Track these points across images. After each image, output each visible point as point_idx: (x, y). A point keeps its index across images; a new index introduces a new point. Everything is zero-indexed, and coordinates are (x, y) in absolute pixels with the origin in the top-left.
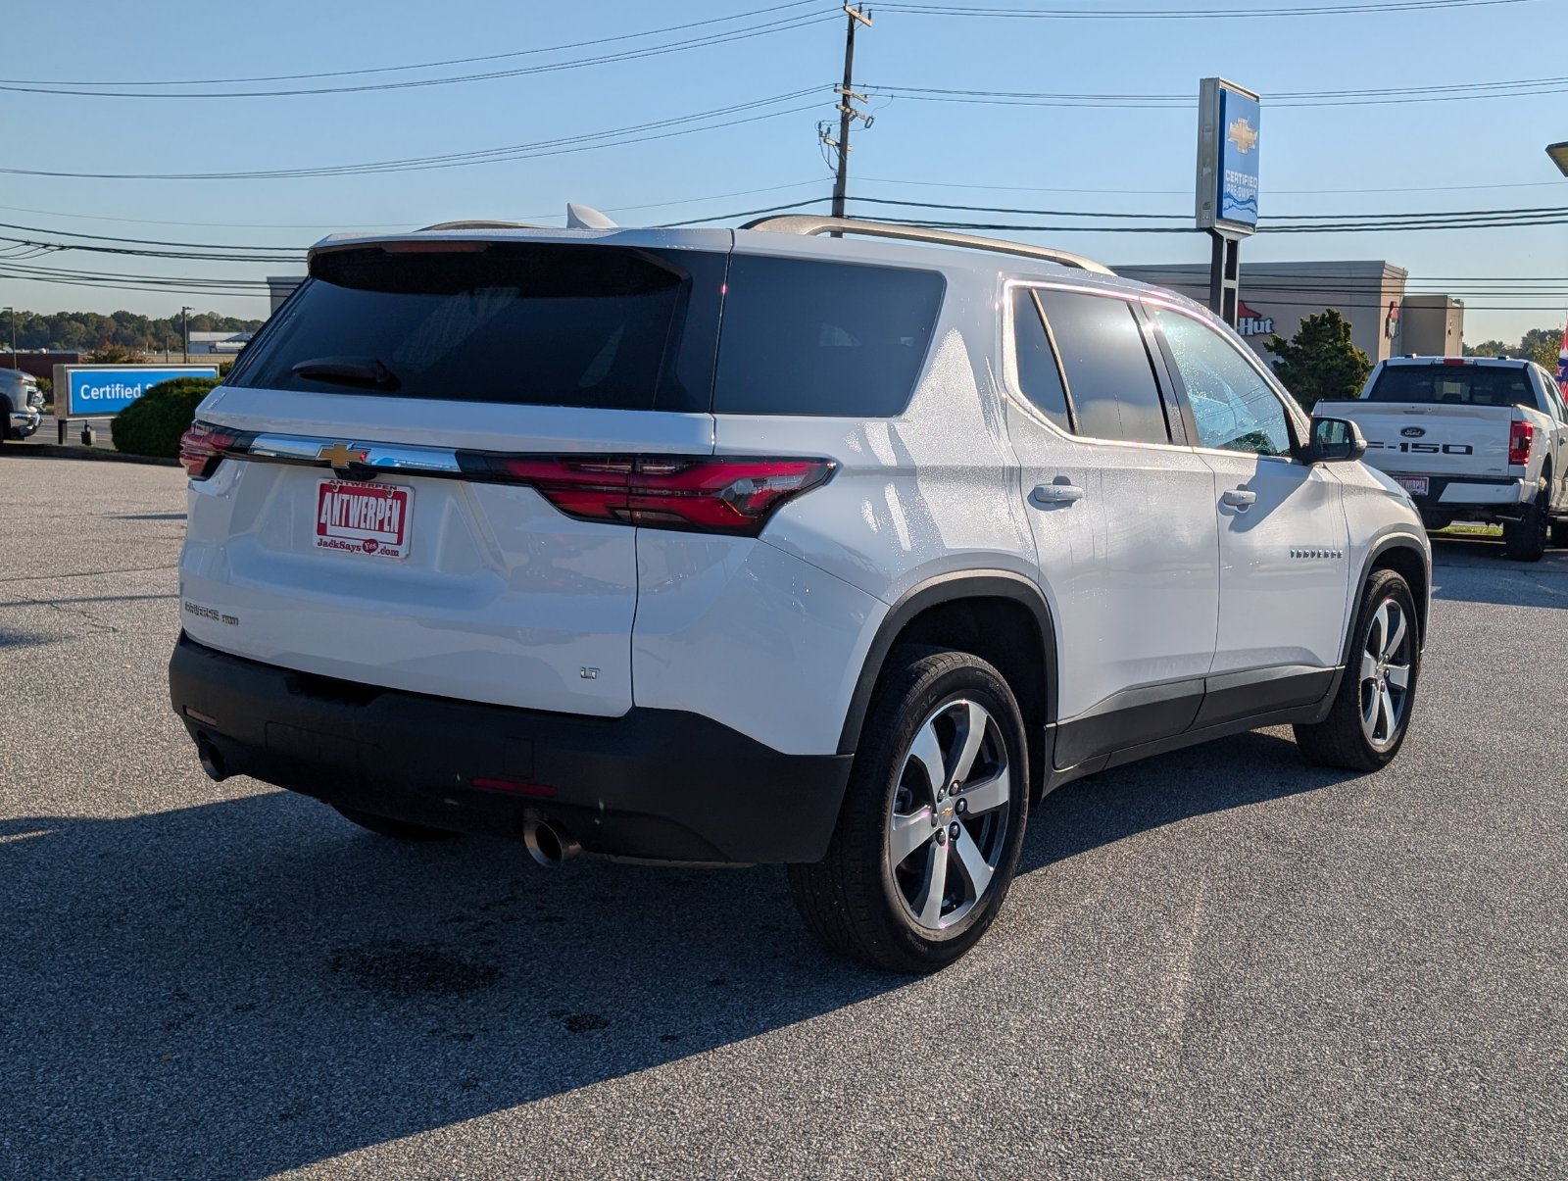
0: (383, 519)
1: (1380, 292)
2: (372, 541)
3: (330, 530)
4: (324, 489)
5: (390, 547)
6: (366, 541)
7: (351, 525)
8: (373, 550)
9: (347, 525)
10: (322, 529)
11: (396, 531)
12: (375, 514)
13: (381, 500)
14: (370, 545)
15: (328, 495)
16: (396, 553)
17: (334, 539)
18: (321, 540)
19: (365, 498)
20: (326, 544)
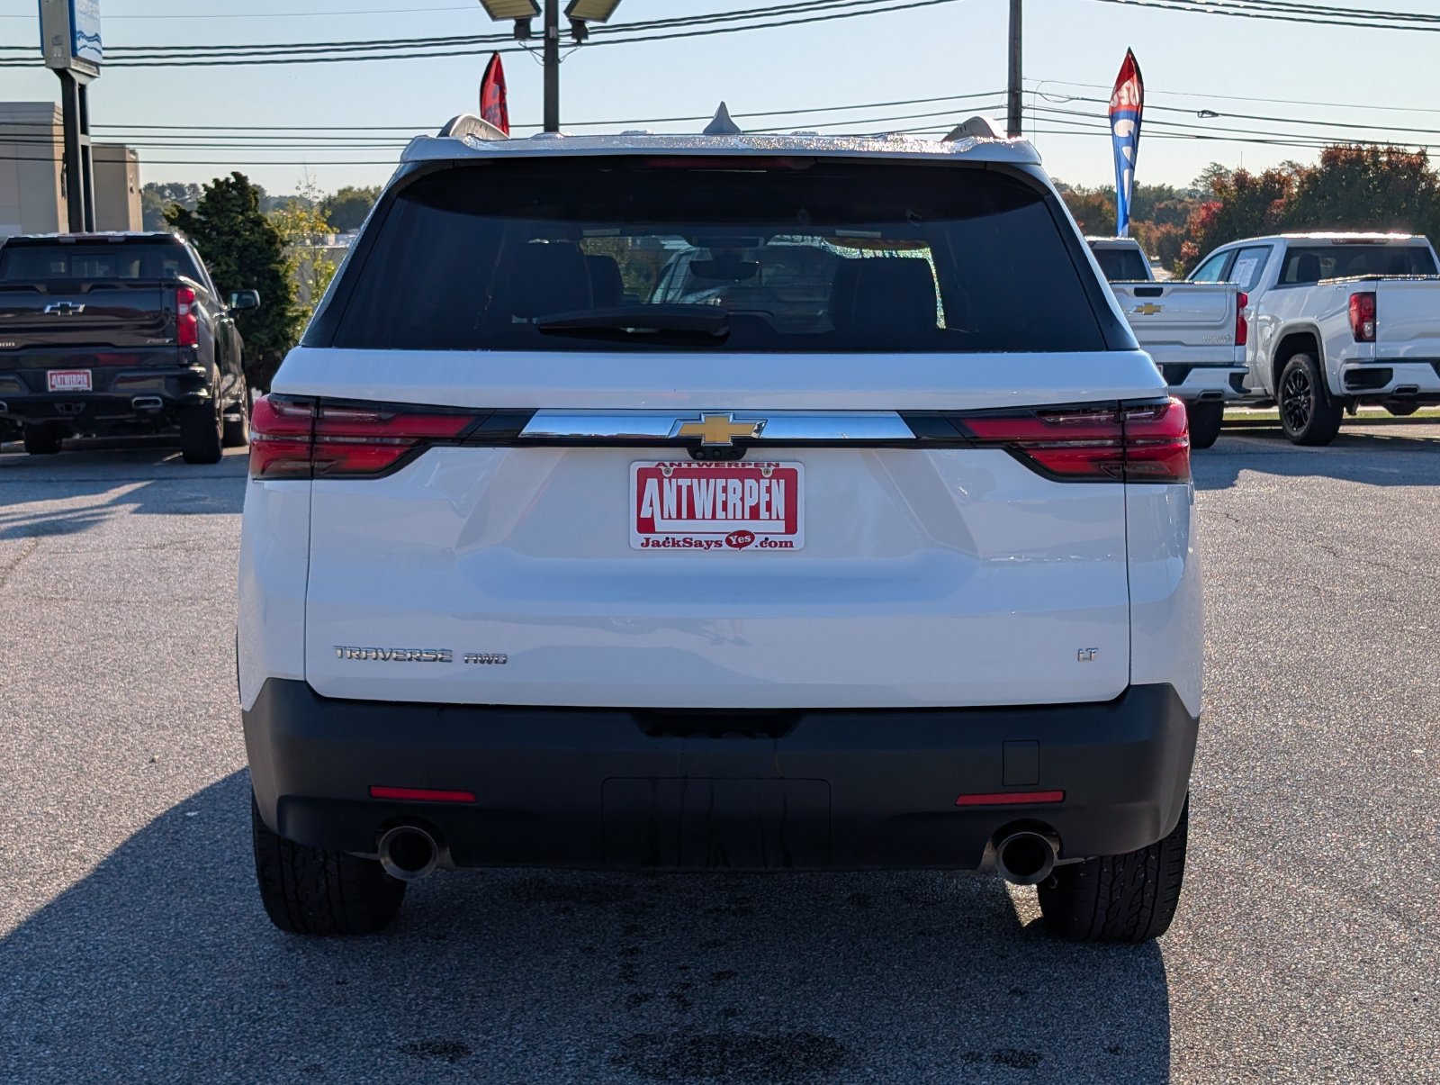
0: (758, 504)
1: (52, 142)
2: (742, 533)
3: (659, 524)
4: (643, 475)
5: (778, 538)
6: (733, 534)
7: (699, 514)
8: (746, 544)
9: (691, 515)
10: (646, 525)
11: (782, 516)
12: (742, 499)
13: (749, 482)
14: (740, 540)
15: (652, 484)
16: (789, 544)
17: (670, 536)
18: (648, 540)
19: (721, 482)
20: (657, 544)
